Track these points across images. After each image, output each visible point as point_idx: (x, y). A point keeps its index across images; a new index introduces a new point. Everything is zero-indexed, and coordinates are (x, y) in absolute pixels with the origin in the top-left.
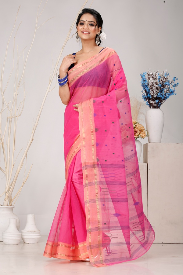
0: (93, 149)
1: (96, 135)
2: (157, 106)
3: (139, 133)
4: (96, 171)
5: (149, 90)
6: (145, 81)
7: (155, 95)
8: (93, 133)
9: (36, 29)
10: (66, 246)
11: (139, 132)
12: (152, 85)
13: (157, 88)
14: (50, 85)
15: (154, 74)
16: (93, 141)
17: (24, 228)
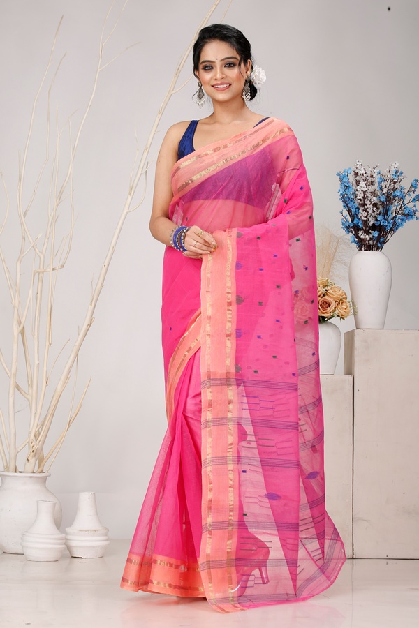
0: (229, 344)
1: (238, 311)
2: (376, 246)
3: (335, 308)
4: (232, 393)
5: (358, 208)
6: (347, 187)
7: (370, 219)
8: (230, 308)
9: (99, 70)
10: (171, 565)
11: (334, 304)
12: (364, 198)
13: (375, 205)
14: (130, 197)
15: (369, 173)
16: (229, 325)
17: (70, 524)
